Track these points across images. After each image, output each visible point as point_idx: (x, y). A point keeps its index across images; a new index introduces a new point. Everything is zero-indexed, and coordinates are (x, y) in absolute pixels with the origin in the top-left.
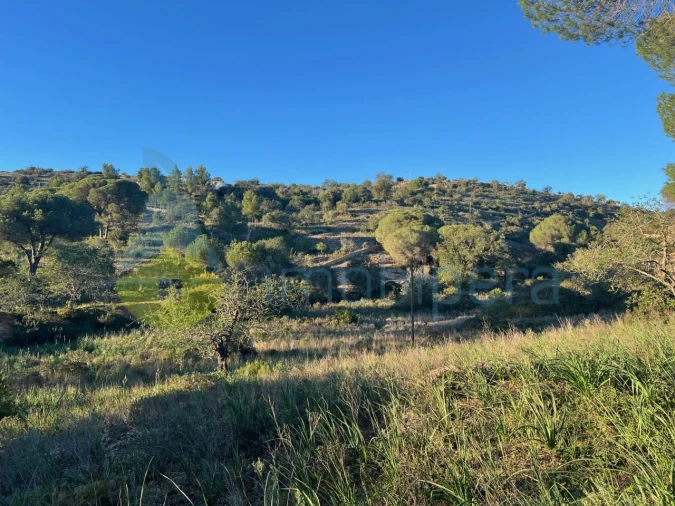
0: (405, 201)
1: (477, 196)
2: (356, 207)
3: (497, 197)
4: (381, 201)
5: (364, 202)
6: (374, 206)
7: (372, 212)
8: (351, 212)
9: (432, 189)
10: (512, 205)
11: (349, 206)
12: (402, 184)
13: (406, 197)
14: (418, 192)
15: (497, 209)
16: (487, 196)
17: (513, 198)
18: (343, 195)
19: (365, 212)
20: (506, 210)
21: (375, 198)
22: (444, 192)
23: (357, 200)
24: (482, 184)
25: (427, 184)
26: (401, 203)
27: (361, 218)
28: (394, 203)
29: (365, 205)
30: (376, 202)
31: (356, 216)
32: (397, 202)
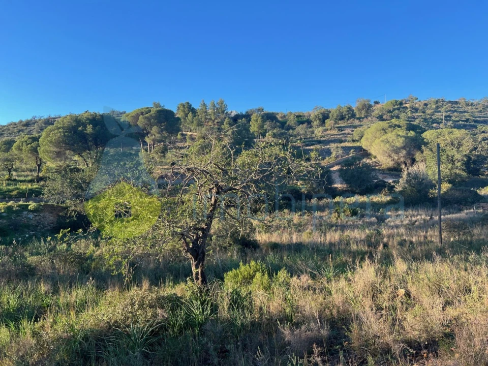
0: (384, 117)
1: (447, 112)
2: (342, 124)
3: (465, 112)
4: (363, 118)
5: (348, 120)
6: (357, 122)
7: (355, 127)
8: (337, 127)
9: (407, 108)
10: (480, 117)
11: (336, 123)
12: (379, 106)
13: (384, 114)
14: (394, 110)
15: (467, 120)
16: (455, 111)
17: (481, 111)
18: (330, 115)
19: (350, 127)
20: (476, 121)
21: (357, 116)
22: (416, 110)
23: (342, 118)
24: (450, 102)
25: (401, 104)
26: (381, 118)
27: (346, 132)
28: (374, 118)
29: (349, 122)
30: (359, 119)
31: (342, 131)
32: (377, 118)
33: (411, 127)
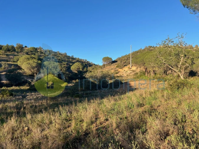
0: (29, 53)
1: (53, 55)
2: (8, 53)
3: (59, 56)
4: (19, 52)
5: (12, 52)
6: (16, 54)
7: (15, 55)
8: (6, 54)
9: (38, 51)
10: (63, 59)
11: (5, 52)
12: (27, 48)
13: (29, 52)
14: (33, 51)
15: (59, 60)
16: (56, 56)
17: (64, 57)
18: (3, 48)
19: (13, 55)
20: (62, 60)
21: (17, 51)
22: (42, 53)
23: (9, 50)
24: (54, 52)
25: (36, 49)
26: (27, 53)
27: (10, 57)
28: (24, 53)
29: (12, 53)
30: (17, 52)
31: (8, 56)
32: (26, 53)
33: (39, 59)
